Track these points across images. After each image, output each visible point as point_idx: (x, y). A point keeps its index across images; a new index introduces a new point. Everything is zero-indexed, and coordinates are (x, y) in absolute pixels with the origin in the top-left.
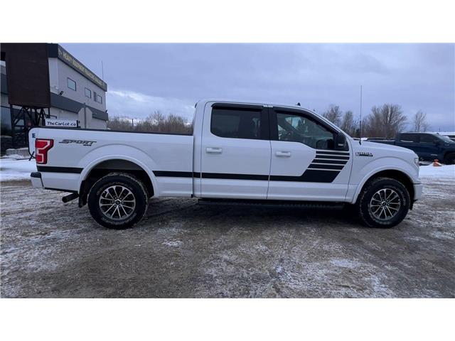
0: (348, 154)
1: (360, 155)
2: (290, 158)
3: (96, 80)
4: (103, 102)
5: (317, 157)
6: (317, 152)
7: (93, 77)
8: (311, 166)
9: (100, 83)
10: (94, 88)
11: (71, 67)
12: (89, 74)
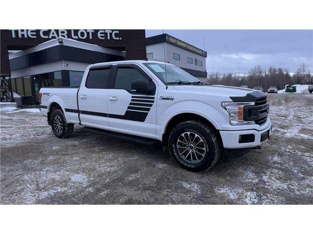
0: (153, 98)
1: (163, 99)
2: (117, 102)
3: (197, 51)
4: (202, 64)
5: (132, 100)
6: (132, 97)
7: (194, 49)
8: (129, 108)
9: (200, 52)
10: (194, 56)
11: (176, 46)
12: (191, 48)
